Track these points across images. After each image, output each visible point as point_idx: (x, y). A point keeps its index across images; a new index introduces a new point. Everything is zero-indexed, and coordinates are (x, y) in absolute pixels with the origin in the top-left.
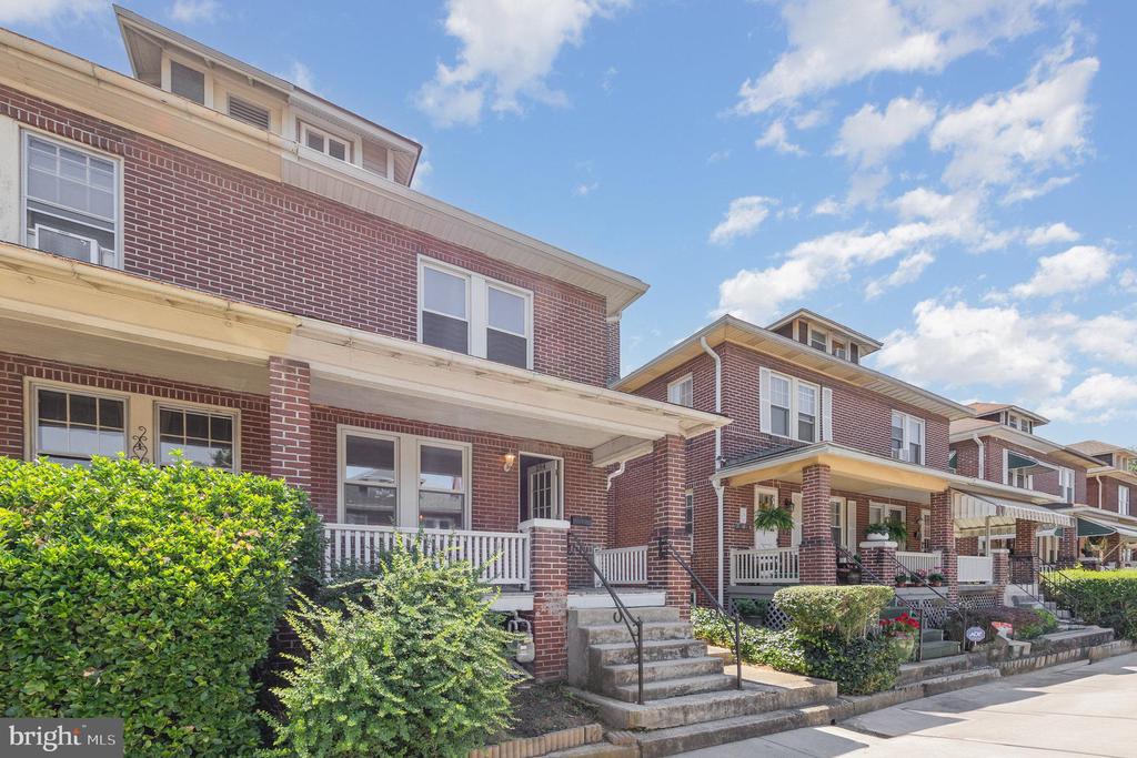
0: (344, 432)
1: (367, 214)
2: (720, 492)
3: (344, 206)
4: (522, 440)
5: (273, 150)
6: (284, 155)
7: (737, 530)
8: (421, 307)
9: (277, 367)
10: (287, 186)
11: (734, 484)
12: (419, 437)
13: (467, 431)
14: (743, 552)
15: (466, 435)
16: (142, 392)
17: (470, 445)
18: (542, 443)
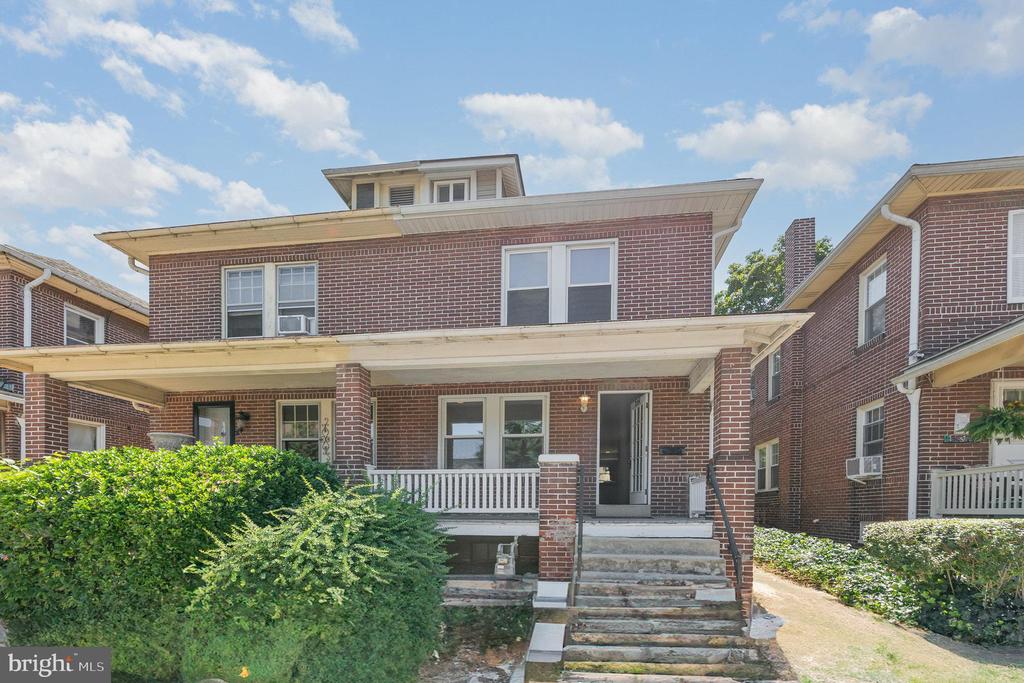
0: (444, 401)
1: (461, 232)
2: (914, 397)
3: (444, 234)
4: (602, 381)
5: (388, 218)
6: (395, 218)
7: (945, 443)
8: (506, 287)
9: (340, 371)
10: (406, 236)
11: (938, 384)
12: (502, 395)
13: (545, 383)
14: (955, 473)
15: (544, 386)
16: (326, 397)
17: (548, 394)
18: (624, 380)
